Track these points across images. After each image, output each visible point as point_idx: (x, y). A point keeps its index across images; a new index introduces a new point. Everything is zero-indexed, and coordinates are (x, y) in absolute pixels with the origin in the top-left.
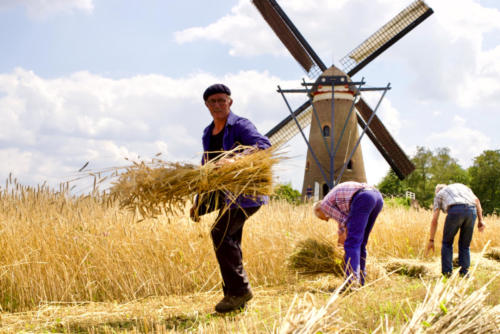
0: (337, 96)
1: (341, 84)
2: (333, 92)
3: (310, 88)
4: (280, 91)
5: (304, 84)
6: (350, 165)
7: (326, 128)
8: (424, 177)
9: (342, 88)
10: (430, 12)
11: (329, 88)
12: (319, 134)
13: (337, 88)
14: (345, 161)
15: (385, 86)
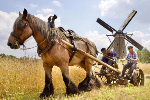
0: (120, 36)
1: (121, 34)
2: (119, 36)
3: (114, 35)
4: (107, 36)
5: (113, 34)
6: (123, 52)
7: (118, 44)
8: (140, 54)
9: (121, 35)
10: (136, 12)
11: (118, 35)
12: (116, 45)
13: (120, 35)
14: (123, 51)
15: (131, 34)
